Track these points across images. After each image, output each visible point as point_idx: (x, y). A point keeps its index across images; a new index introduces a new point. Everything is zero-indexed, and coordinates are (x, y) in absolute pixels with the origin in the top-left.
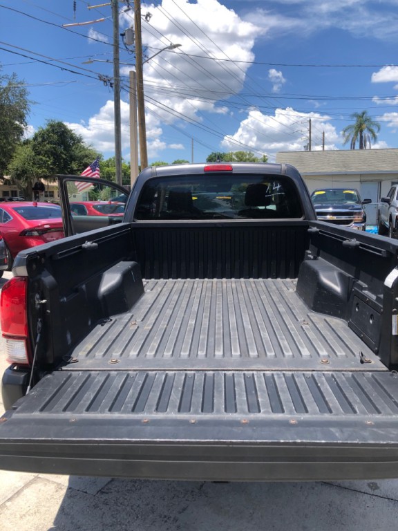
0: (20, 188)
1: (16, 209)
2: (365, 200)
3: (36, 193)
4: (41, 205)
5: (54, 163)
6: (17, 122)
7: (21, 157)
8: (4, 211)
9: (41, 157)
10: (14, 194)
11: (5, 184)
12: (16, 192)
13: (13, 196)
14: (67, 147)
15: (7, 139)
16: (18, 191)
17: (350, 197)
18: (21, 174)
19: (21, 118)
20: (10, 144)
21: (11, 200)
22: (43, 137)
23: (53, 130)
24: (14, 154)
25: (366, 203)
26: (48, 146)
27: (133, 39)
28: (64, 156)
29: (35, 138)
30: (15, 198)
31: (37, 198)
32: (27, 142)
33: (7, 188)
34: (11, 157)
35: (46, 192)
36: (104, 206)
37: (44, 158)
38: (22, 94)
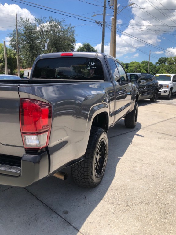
6: (72, 44)
23: (85, 48)
27: (113, 3)
38: (73, 32)
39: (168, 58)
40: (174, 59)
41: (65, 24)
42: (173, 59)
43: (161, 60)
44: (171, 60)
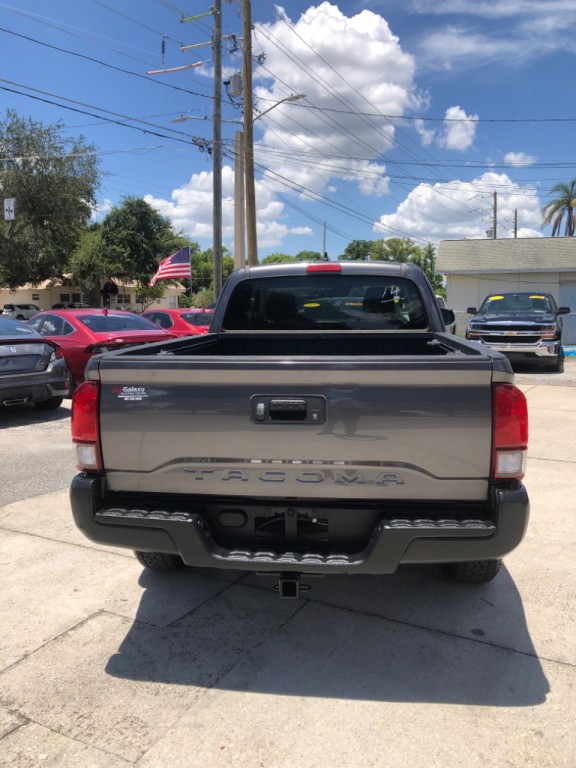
0: (84, 289)
1: (81, 319)
2: (561, 309)
3: (106, 297)
4: (112, 314)
5: (130, 256)
6: (83, 200)
7: (88, 247)
8: (65, 320)
9: (115, 247)
10: (76, 298)
11: (64, 284)
12: (78, 295)
13: (74, 301)
14: (149, 235)
15: (69, 223)
16: (82, 294)
17: (539, 304)
18: (87, 270)
19: (89, 194)
20: (73, 230)
21: (72, 307)
22: (116, 220)
23: (131, 212)
24: (78, 243)
25: (563, 313)
26: (124, 233)
27: (240, 89)
28: (145, 246)
29: (107, 223)
30: (77, 304)
31: (107, 304)
32: (95, 228)
33: (67, 291)
34: (74, 247)
35: (120, 296)
36: (197, 316)
37: (118, 249)
38: (92, 162)
39: (371, 243)
40: (390, 246)
41: (64, 136)
42: (384, 246)
43: (354, 249)
44: (381, 250)
